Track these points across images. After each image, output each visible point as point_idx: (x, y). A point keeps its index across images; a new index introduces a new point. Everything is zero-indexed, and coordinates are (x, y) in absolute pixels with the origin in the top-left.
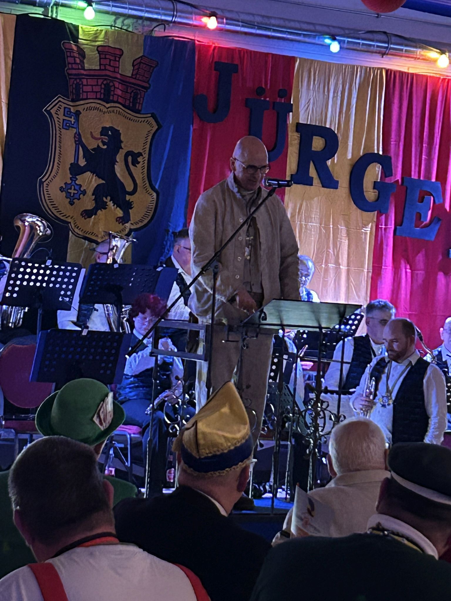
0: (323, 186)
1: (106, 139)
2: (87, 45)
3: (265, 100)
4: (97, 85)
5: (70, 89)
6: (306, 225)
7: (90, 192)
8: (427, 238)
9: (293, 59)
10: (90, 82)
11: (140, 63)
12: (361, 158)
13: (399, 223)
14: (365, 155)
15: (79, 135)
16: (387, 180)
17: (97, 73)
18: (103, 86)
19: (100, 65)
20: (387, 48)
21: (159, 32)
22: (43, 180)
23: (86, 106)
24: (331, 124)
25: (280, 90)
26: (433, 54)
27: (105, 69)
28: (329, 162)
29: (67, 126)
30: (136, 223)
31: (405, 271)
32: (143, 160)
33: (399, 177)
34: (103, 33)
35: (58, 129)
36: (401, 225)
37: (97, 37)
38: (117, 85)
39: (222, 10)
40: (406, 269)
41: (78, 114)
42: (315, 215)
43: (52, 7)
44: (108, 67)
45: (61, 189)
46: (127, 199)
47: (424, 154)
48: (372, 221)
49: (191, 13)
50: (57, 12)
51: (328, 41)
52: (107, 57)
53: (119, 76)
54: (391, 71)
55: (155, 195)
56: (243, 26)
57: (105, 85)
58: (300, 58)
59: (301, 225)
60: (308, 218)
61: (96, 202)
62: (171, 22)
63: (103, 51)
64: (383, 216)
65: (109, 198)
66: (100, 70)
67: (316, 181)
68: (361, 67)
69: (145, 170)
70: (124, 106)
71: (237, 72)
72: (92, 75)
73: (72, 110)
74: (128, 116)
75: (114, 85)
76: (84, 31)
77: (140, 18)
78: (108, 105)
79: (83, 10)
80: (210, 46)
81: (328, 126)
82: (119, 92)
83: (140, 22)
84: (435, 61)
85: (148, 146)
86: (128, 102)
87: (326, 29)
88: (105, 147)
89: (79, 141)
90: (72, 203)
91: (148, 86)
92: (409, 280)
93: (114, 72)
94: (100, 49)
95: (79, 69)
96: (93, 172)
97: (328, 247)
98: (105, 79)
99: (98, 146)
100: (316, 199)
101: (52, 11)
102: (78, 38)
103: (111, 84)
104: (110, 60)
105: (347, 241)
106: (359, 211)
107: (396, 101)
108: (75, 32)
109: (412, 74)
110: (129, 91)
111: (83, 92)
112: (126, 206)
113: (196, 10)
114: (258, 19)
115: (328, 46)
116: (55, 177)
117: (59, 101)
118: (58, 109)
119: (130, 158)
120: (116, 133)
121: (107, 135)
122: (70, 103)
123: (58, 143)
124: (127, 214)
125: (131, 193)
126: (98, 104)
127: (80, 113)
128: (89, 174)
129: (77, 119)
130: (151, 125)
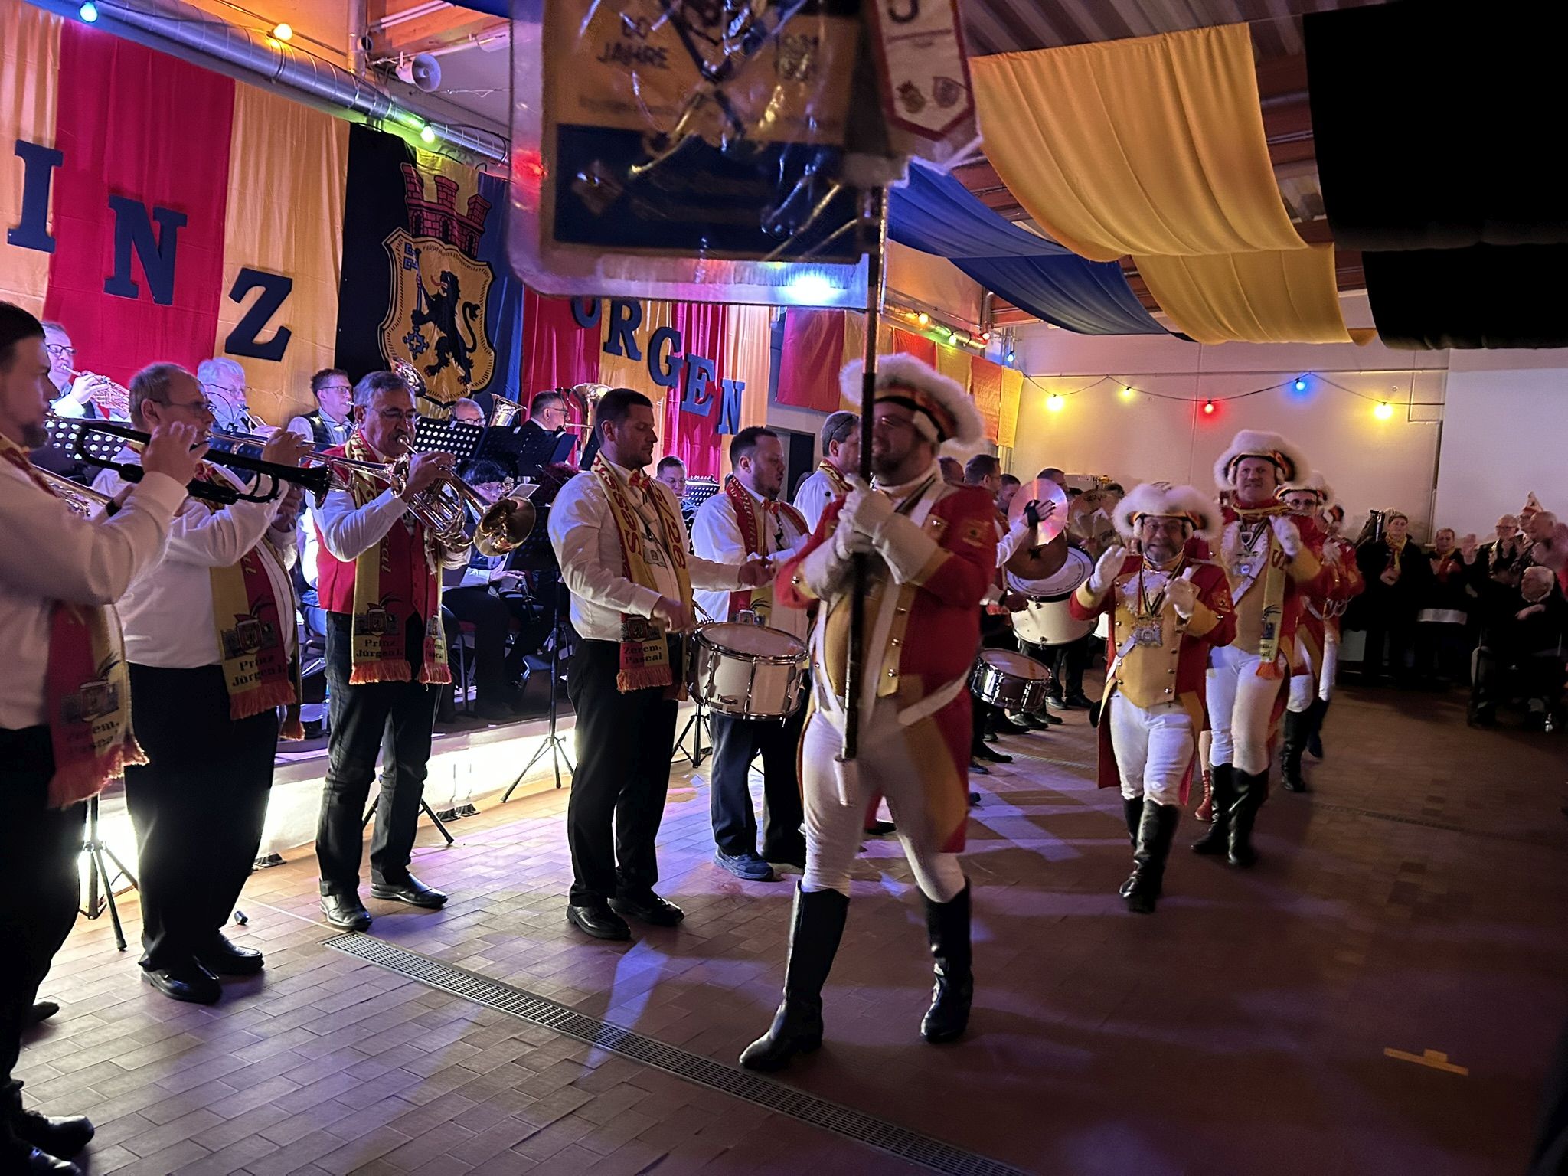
0: (629, 357)
1: (445, 286)
2: (424, 171)
4: (436, 221)
5: (411, 222)
8: (703, 414)
10: (430, 216)
11: (475, 202)
12: (657, 331)
13: (684, 398)
14: (660, 329)
15: (421, 277)
16: (675, 355)
17: (437, 207)
18: (442, 224)
19: (438, 198)
22: (384, 327)
23: (426, 245)
27: (443, 204)
28: (633, 334)
29: (409, 265)
30: (477, 384)
32: (481, 313)
33: (683, 353)
34: (439, 162)
35: (399, 268)
36: (685, 400)
37: (433, 165)
38: (455, 224)
41: (418, 252)
44: (445, 203)
45: (404, 340)
46: (468, 357)
47: (700, 333)
52: (444, 189)
53: (455, 214)
55: (493, 353)
57: (443, 222)
61: (439, 358)
62: (500, 161)
63: (439, 180)
64: (672, 391)
65: (451, 354)
66: (438, 204)
67: (624, 351)
69: (483, 326)
70: (461, 250)
72: (431, 208)
73: (413, 247)
74: (466, 262)
75: (452, 224)
76: (421, 155)
77: (470, 150)
78: (447, 247)
79: (421, 130)
81: (632, 297)
82: (456, 233)
83: (472, 155)
85: (485, 298)
86: (464, 245)
88: (445, 295)
89: (421, 287)
90: (415, 358)
91: (483, 230)
92: (689, 451)
93: (451, 208)
94: (437, 179)
95: (418, 199)
96: (435, 323)
99: (439, 294)
100: (623, 370)
102: (416, 162)
103: (449, 222)
104: (447, 194)
108: (413, 155)
110: (465, 232)
111: (423, 227)
112: (467, 365)
116: (397, 324)
117: (400, 235)
118: (398, 242)
119: (468, 310)
120: (454, 280)
121: (446, 281)
122: (411, 239)
123: (399, 285)
124: (468, 373)
125: (472, 350)
126: (433, 242)
127: (420, 252)
128: (431, 324)
129: (417, 258)
130: (487, 275)
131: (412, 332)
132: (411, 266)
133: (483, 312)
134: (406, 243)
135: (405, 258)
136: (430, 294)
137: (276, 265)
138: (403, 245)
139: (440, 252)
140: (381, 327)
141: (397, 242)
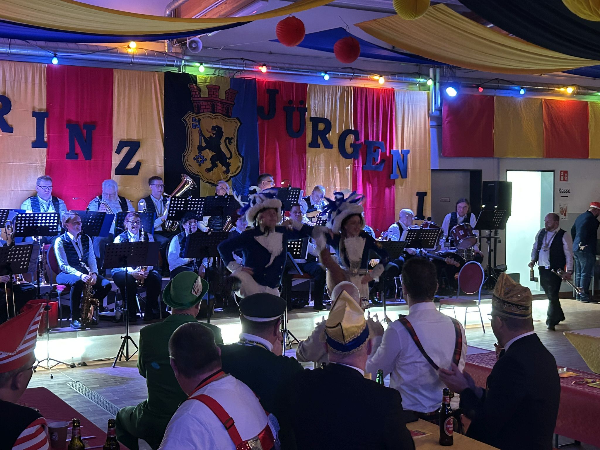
0: (325, 148)
1: (215, 132)
2: (201, 85)
3: (293, 107)
4: (208, 105)
5: (195, 108)
6: (318, 168)
7: (209, 158)
8: (379, 170)
9: (306, 85)
10: (204, 104)
11: (229, 92)
12: (343, 132)
13: (364, 163)
14: (345, 131)
15: (201, 131)
16: (357, 143)
17: (208, 99)
18: (211, 105)
19: (209, 94)
20: (353, 75)
21: (238, 76)
22: (185, 155)
23: (203, 116)
24: (327, 117)
25: (300, 101)
26: (376, 77)
27: (211, 97)
28: (327, 136)
29: (194, 127)
30: (233, 173)
31: (369, 188)
33: (363, 141)
34: (209, 78)
35: (190, 129)
36: (365, 165)
37: (206, 81)
38: (218, 104)
39: (268, 62)
40: (369, 186)
41: (199, 120)
42: (322, 162)
43: (182, 67)
44: (213, 96)
45: (194, 159)
46: (228, 161)
47: (374, 127)
48: (351, 163)
49: (252, 65)
50: (185, 69)
51: (323, 74)
52: (212, 90)
53: (219, 100)
54: (355, 87)
55: (241, 159)
56: (279, 70)
58: (310, 84)
59: (315, 168)
60: (319, 164)
61: (212, 165)
62: (243, 70)
64: (356, 161)
65: (218, 162)
66: (209, 97)
67: (322, 145)
68: (341, 86)
69: (236, 146)
70: (223, 115)
71: (278, 93)
72: (205, 100)
73: (197, 118)
74: (226, 120)
76: (199, 78)
77: (227, 69)
78: (214, 115)
79: (199, 67)
80: (263, 81)
81: (326, 117)
82: (220, 108)
83: (228, 71)
84: (378, 81)
85: (236, 134)
86: (224, 112)
87: (321, 69)
88: (215, 136)
89: (201, 134)
90: (200, 165)
91: (233, 103)
92: (371, 191)
93: (216, 98)
94: (208, 86)
95: (198, 97)
96: (209, 149)
97: (329, 178)
98: (212, 102)
100: (322, 154)
101: (183, 69)
102: (196, 82)
103: (215, 104)
104: (214, 92)
105: (339, 174)
106: (344, 159)
107: (359, 102)
108: (195, 79)
109: (366, 88)
110: (224, 107)
111: (201, 109)
112: (228, 165)
113: (256, 64)
114: (287, 66)
115: (323, 77)
116: (190, 153)
117: (190, 114)
118: (189, 118)
119: (227, 141)
120: (220, 128)
121: (215, 130)
122: (195, 115)
123: (191, 136)
124: (228, 169)
125: (229, 159)
126: (209, 114)
127: (201, 120)
128: (207, 150)
129: (199, 123)
130: (237, 123)
131: (198, 155)
132: (196, 127)
134: (193, 118)
135: (192, 124)
136: (206, 137)
137: (134, 136)
138: (191, 119)
139: (211, 118)
140: (183, 155)
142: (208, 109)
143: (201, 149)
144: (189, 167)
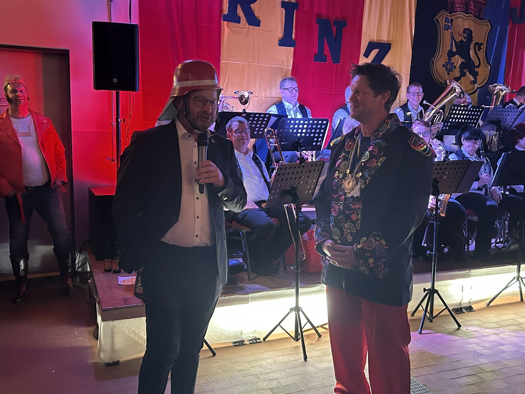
1: (465, 35)
5: (448, 6)
7: (458, 67)
10: (458, 1)
23: (456, 16)
32: (483, 47)
35: (442, 30)
61: (461, 73)
69: (485, 53)
74: (477, 22)
85: (486, 39)
86: (476, 13)
96: (459, 55)
103: (468, 3)
110: (477, 6)
111: (455, 7)
116: (440, 59)
117: (443, 13)
119: (477, 46)
120: (470, 32)
121: (466, 33)
122: (449, 14)
123: (442, 38)
124: (476, 79)
125: (478, 67)
126: (460, 14)
127: (453, 20)
128: (457, 56)
129: (451, 24)
130: (487, 26)
131: (447, 61)
132: (448, 28)
133: (485, 46)
134: (446, 17)
135: (445, 24)
136: (457, 41)
137: (384, 38)
138: (444, 18)
140: (432, 61)
141: (441, 17)
142: (461, 8)
143: (451, 54)
144: (437, 75)
